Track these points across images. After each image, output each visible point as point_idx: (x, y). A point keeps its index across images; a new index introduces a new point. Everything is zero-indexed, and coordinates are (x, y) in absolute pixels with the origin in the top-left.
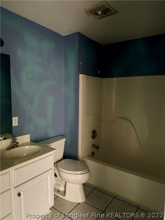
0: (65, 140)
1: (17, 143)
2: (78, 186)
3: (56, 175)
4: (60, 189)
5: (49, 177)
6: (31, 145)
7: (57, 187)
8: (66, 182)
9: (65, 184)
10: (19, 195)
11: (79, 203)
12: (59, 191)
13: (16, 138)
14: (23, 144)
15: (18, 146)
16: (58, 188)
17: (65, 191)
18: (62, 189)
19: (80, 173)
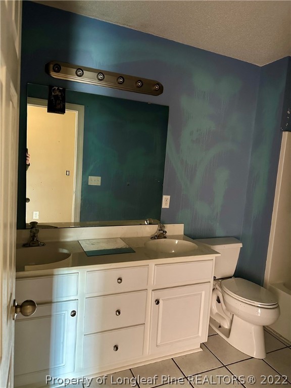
0: (240, 245)
1: (164, 232)
2: (253, 328)
3: (219, 301)
4: (222, 324)
5: (203, 293)
6: (184, 239)
7: (218, 320)
8: (233, 315)
9: (231, 317)
10: (158, 302)
11: (253, 358)
12: (220, 327)
13: (165, 225)
14: (173, 236)
15: (165, 237)
16: (219, 322)
17: (230, 330)
18: (226, 326)
19: (259, 306)
